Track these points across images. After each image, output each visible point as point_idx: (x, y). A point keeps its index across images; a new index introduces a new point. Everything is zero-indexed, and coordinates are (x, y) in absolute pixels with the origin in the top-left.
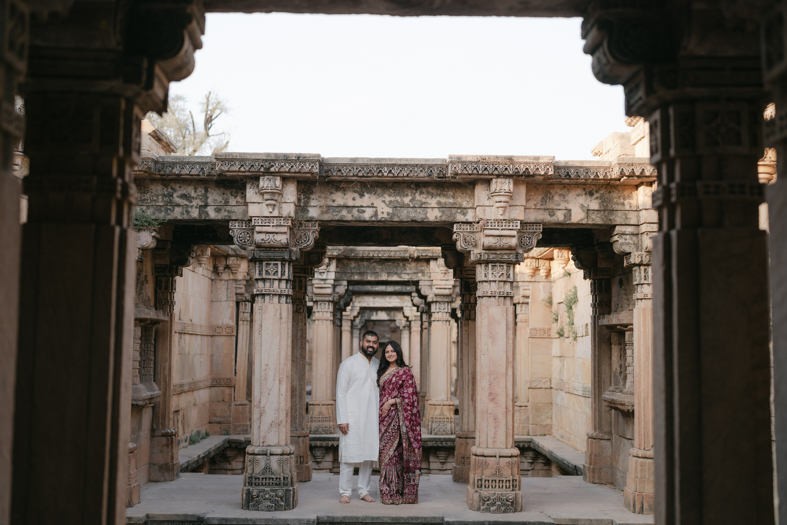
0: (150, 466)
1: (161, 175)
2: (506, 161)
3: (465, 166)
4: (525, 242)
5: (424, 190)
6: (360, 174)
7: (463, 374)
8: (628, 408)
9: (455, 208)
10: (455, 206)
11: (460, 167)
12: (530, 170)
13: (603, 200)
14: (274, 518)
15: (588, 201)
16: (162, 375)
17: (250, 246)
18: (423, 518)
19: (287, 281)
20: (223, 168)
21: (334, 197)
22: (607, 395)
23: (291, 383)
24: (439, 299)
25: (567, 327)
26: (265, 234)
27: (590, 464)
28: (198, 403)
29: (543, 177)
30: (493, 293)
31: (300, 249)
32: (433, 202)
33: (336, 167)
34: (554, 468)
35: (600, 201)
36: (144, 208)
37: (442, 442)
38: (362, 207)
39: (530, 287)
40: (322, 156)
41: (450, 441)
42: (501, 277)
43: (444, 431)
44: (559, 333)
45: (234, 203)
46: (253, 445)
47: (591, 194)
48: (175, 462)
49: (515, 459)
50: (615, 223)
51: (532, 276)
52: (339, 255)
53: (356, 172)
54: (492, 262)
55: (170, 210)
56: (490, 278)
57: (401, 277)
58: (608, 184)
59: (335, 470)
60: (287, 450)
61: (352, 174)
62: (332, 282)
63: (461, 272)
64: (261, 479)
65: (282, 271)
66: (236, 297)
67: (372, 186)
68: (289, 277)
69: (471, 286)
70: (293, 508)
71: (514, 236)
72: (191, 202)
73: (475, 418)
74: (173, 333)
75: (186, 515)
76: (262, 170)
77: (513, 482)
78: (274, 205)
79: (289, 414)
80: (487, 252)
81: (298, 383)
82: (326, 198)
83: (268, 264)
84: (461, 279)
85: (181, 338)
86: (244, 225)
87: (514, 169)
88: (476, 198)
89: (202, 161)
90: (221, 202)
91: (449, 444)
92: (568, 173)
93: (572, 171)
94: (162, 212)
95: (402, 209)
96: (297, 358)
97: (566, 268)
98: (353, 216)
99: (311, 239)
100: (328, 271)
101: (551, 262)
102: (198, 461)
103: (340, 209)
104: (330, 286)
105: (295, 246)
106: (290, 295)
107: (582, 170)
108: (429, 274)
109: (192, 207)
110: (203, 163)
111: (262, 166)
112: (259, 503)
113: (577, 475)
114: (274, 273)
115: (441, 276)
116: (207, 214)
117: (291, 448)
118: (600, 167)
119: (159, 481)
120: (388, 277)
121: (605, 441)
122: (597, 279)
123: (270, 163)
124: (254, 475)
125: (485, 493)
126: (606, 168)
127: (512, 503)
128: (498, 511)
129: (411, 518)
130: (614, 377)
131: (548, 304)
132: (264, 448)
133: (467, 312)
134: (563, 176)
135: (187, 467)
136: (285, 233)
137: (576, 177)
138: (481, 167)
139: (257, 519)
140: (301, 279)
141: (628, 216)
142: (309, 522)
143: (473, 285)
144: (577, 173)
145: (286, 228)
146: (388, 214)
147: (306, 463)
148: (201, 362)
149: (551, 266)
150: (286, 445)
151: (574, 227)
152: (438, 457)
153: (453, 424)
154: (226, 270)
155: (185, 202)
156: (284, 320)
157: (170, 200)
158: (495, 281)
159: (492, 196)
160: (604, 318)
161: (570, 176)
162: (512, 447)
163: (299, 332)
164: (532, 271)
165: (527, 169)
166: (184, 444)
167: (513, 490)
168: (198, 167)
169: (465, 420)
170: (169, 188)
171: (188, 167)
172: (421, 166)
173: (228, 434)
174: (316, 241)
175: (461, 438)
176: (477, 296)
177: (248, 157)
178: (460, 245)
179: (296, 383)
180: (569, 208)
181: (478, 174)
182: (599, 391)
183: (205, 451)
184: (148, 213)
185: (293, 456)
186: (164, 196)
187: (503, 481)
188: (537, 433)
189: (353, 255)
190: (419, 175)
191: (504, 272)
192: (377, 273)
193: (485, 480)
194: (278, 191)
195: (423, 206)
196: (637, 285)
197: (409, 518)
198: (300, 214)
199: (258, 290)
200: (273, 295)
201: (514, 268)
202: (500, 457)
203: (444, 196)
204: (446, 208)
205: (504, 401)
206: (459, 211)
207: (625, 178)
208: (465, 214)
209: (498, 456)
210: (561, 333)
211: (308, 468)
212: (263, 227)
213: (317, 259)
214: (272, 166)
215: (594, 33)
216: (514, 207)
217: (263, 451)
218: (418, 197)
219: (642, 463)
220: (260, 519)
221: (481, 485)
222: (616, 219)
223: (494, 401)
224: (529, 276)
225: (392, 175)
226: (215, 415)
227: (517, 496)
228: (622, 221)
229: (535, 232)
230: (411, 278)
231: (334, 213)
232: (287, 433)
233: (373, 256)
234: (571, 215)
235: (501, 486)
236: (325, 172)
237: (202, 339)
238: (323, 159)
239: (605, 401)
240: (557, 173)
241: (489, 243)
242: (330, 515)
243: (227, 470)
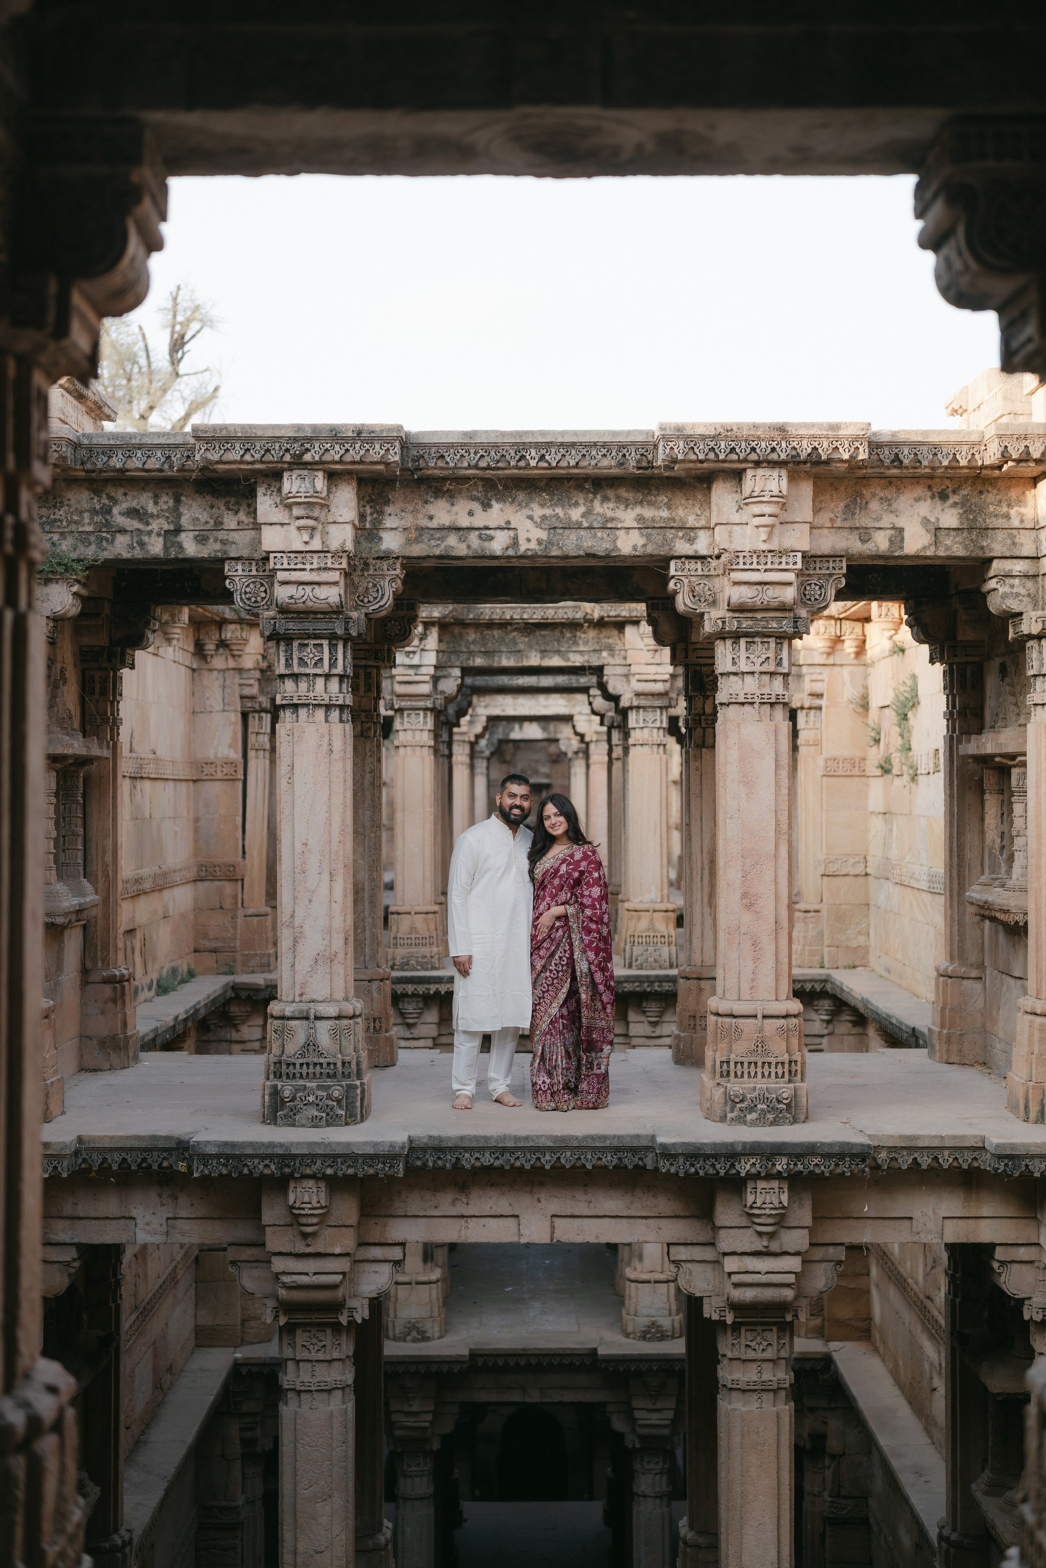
0: (81, 1040)
1: (87, 471)
2: (772, 434)
3: (692, 444)
4: (811, 595)
5: (611, 493)
6: (483, 464)
7: (691, 854)
8: (1017, 918)
9: (672, 528)
10: (672, 525)
11: (682, 446)
12: (820, 451)
13: (967, 509)
14: (326, 1141)
15: (937, 512)
16: (100, 863)
17: (267, 609)
18: (614, 1136)
19: (342, 678)
20: (209, 456)
21: (432, 509)
22: (975, 893)
23: (354, 876)
24: (643, 702)
25: (898, 754)
26: (295, 586)
27: (942, 1026)
28: (171, 913)
29: (846, 465)
30: (749, 696)
31: (366, 614)
32: (628, 516)
33: (433, 450)
34: (872, 1032)
35: (961, 511)
36: (56, 537)
37: (652, 982)
38: (487, 528)
39: (825, 676)
40: (406, 429)
41: (668, 982)
42: (765, 665)
43: (656, 961)
44: (882, 768)
45: (233, 525)
46: (281, 1000)
47: (943, 497)
48: (129, 1033)
49: (795, 1021)
50: (992, 554)
51: (829, 654)
52: (444, 617)
53: (473, 459)
54: (746, 635)
55: (107, 540)
56: (744, 666)
57: (568, 660)
58: (978, 477)
59: (444, 1040)
60: (349, 1009)
61: (466, 464)
62: (431, 671)
63: (686, 653)
64: (298, 1066)
65: (330, 659)
66: (242, 703)
67: (506, 487)
68: (345, 671)
69: (706, 680)
70: (362, 1120)
71: (789, 584)
72: (148, 524)
73: (716, 940)
74: (120, 779)
75: (154, 1137)
76: (287, 458)
77: (790, 1065)
78: (313, 529)
79: (351, 939)
80: (737, 615)
81: (367, 876)
82: (415, 511)
83: (303, 646)
84: (687, 667)
85: (135, 787)
86: (254, 568)
87: (789, 450)
88: (714, 507)
89: (168, 442)
90: (207, 522)
91: (667, 987)
92: (897, 455)
93: (906, 452)
94: (90, 544)
95: (567, 532)
96: (364, 827)
97: (895, 638)
98: (469, 547)
99: (387, 595)
100: (423, 650)
101: (867, 625)
102: (174, 1027)
103: (444, 533)
104: (427, 678)
105: (356, 608)
106: (348, 706)
107: (925, 448)
108: (623, 653)
109: (150, 533)
110: (169, 446)
111: (287, 450)
112: (295, 1111)
113: (917, 1046)
114: (316, 664)
115: (648, 657)
116: (181, 547)
117: (357, 1005)
118: (960, 443)
119: (101, 1070)
120: (542, 658)
121: (971, 981)
122: (957, 663)
123: (302, 445)
124: (284, 1058)
125: (736, 1087)
126: (973, 445)
127: (788, 1105)
128: (761, 1121)
129: (592, 1138)
130: (990, 856)
131: (860, 710)
132: (304, 1007)
133: (698, 732)
134: (887, 462)
135: (154, 1039)
136: (336, 583)
137: (912, 464)
138: (723, 446)
139: (292, 1144)
140: (369, 670)
141: (1017, 540)
142: (394, 1147)
143: (711, 678)
144: (915, 454)
145: (338, 573)
146: (540, 542)
147: (387, 1031)
148: (176, 833)
149: (867, 633)
150: (346, 999)
151: (910, 563)
152: (644, 1012)
153: (673, 948)
154: (221, 650)
155: (133, 524)
156: (337, 754)
157: (106, 520)
158: (753, 673)
159: (746, 504)
160: (969, 741)
161: (901, 462)
162: (788, 998)
163: (368, 777)
164: (828, 644)
165: (815, 449)
166: (148, 994)
167: (790, 1081)
168: (159, 454)
169: (696, 943)
170: (104, 496)
171: (139, 455)
172: (604, 445)
173: (233, 974)
174: (398, 598)
175: (688, 978)
176: (717, 702)
177: (259, 433)
178: (683, 603)
179: (363, 876)
180: (899, 524)
181: (718, 461)
182: (959, 884)
183: (188, 1007)
184: (64, 548)
185: (359, 1020)
186: (94, 512)
187: (770, 1063)
188: (840, 964)
189: (471, 616)
190: (600, 465)
191: (771, 654)
192: (519, 651)
193: (736, 1063)
194: (320, 501)
195: (608, 526)
196: (1035, 676)
197: (587, 1137)
198: (365, 544)
199: (284, 698)
200: (315, 705)
201: (790, 645)
202: (764, 1017)
203: (651, 504)
204: (654, 528)
205: (772, 908)
206: (680, 534)
207: (1010, 463)
208: (691, 541)
209: (760, 1016)
210: (887, 766)
211: (389, 1040)
212: (293, 573)
213: (400, 630)
214: (308, 450)
215: (938, 209)
216: (789, 525)
217: (301, 1011)
218: (598, 507)
219: (1042, 1025)
220: (298, 1144)
221: (729, 1072)
222: (993, 546)
223: (753, 908)
224: (822, 653)
225: (546, 465)
226: (205, 936)
227: (799, 1093)
228: (1004, 549)
229: (831, 575)
230: (588, 661)
231: (433, 543)
232: (346, 975)
233: (512, 618)
234: (902, 540)
235: (766, 1074)
236: (413, 461)
237: (175, 787)
238: (408, 434)
239: (972, 903)
240: (876, 457)
241: (740, 598)
242: (435, 1133)
243: (231, 1042)
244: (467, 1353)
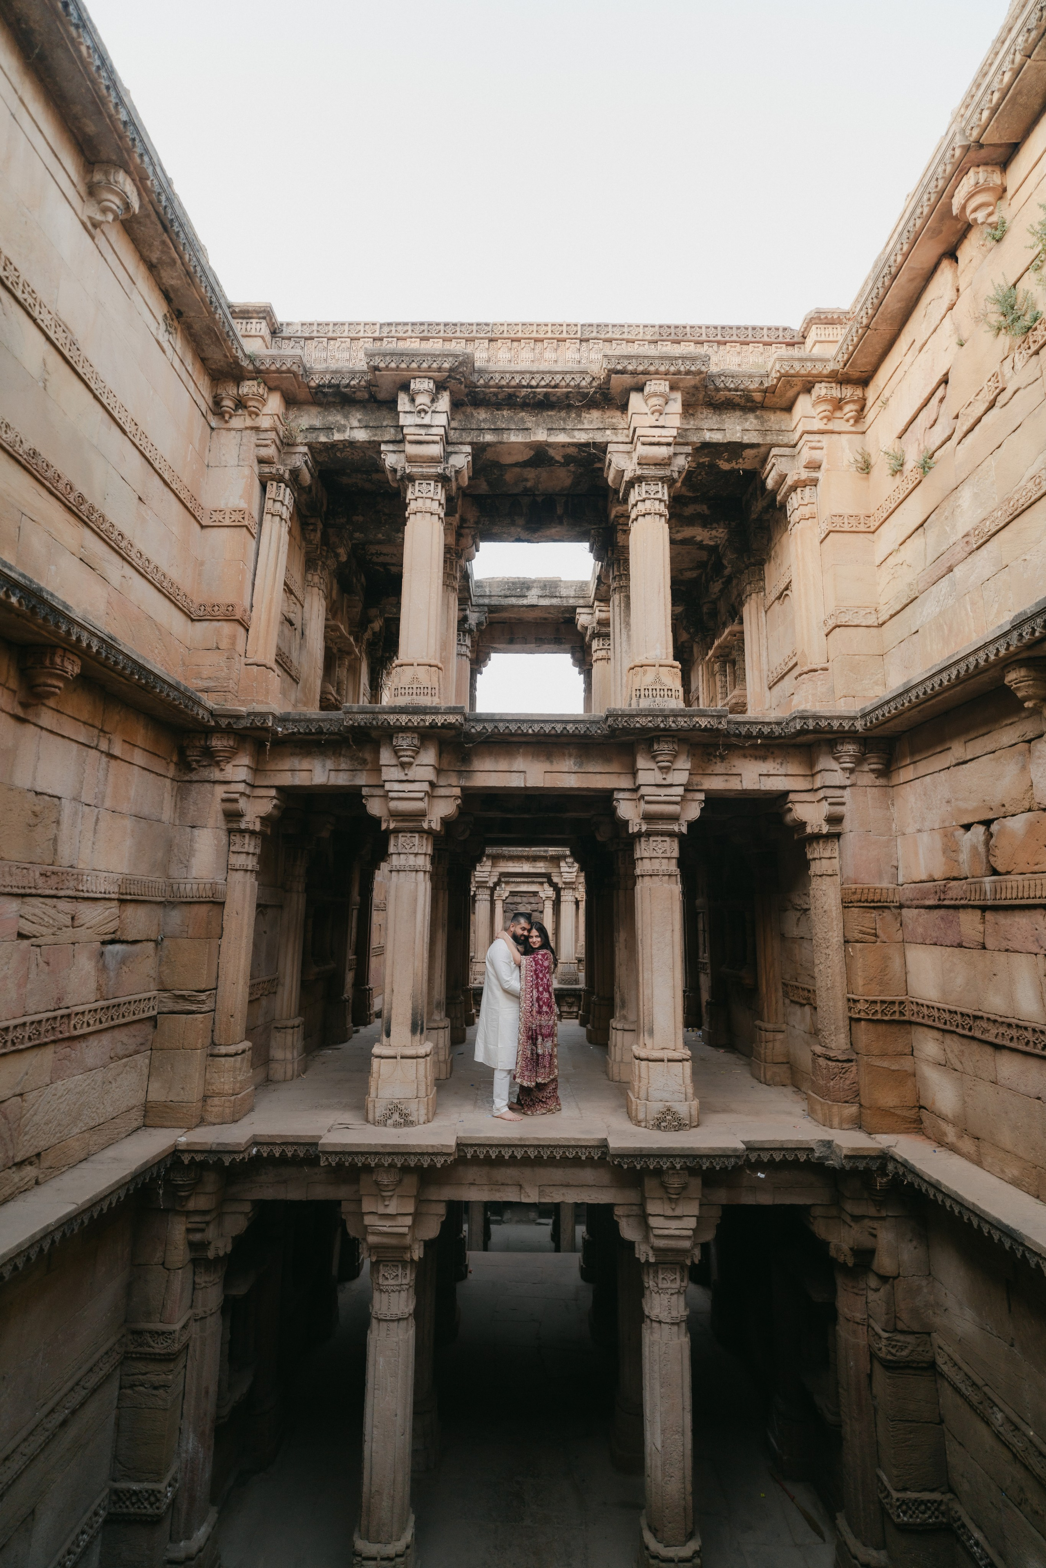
39: (823, 444)
57: (574, 437)
154: (240, 412)
192: (527, 429)
210: (928, 464)
224: (821, 420)
226: (198, 675)
230: (593, 439)
243: (215, 782)
244: (453, 1143)
